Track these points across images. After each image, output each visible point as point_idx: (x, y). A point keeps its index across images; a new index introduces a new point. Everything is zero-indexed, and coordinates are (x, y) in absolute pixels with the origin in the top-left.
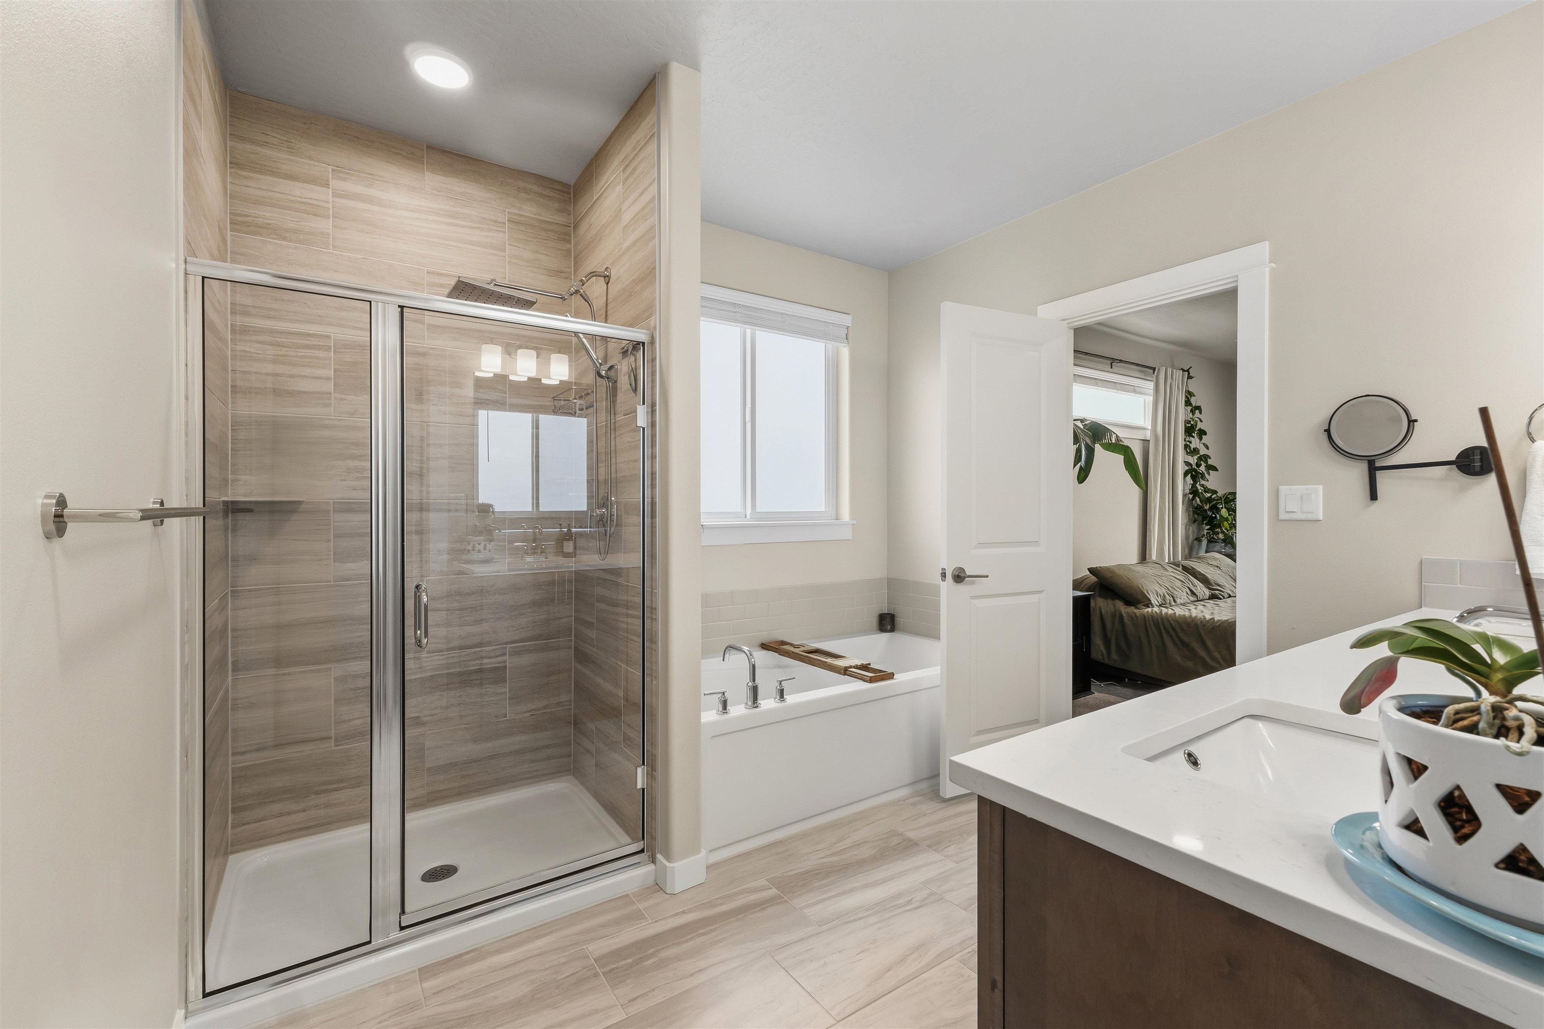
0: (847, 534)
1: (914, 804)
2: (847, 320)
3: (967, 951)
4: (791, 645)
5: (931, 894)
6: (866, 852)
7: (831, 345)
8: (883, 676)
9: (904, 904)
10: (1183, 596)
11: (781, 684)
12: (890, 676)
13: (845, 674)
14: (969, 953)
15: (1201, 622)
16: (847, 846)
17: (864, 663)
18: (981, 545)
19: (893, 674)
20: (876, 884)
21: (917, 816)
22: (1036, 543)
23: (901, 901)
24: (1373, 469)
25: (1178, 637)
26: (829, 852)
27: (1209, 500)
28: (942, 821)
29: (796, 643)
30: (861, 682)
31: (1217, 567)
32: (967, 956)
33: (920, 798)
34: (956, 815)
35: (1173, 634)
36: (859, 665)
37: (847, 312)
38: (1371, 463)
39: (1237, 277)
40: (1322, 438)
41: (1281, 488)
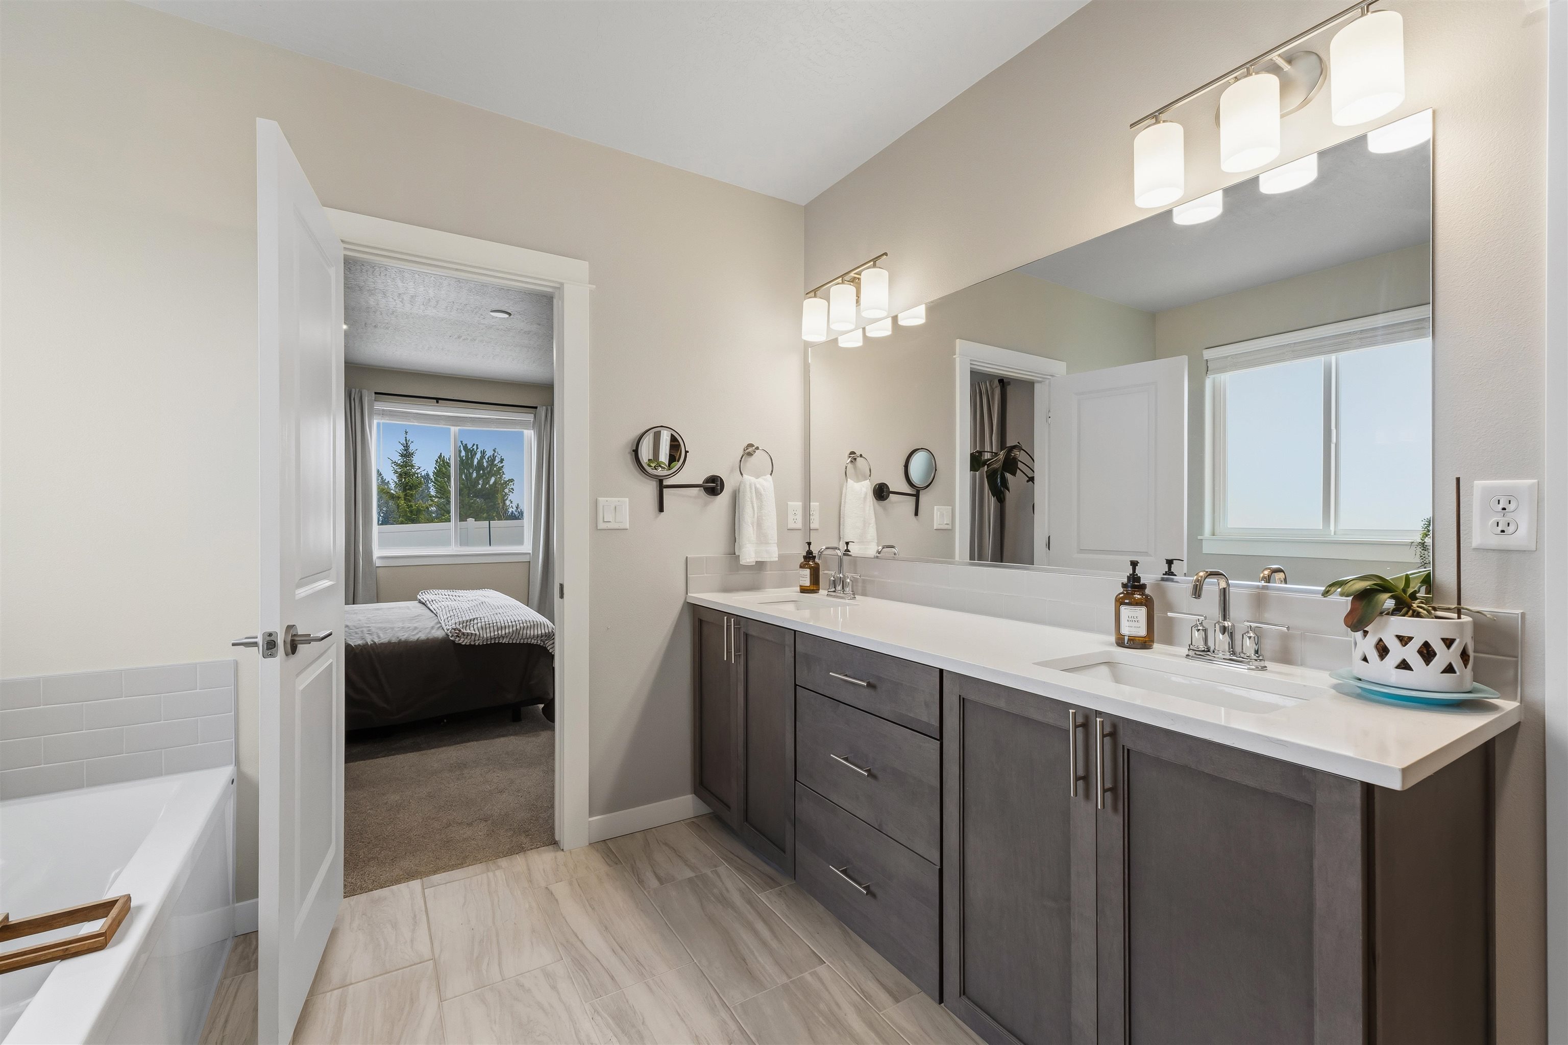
12: (126, 907)
18: (302, 582)
22: (328, 572)
24: (662, 487)
38: (661, 481)
39: (562, 284)
40: (629, 458)
41: (600, 499)
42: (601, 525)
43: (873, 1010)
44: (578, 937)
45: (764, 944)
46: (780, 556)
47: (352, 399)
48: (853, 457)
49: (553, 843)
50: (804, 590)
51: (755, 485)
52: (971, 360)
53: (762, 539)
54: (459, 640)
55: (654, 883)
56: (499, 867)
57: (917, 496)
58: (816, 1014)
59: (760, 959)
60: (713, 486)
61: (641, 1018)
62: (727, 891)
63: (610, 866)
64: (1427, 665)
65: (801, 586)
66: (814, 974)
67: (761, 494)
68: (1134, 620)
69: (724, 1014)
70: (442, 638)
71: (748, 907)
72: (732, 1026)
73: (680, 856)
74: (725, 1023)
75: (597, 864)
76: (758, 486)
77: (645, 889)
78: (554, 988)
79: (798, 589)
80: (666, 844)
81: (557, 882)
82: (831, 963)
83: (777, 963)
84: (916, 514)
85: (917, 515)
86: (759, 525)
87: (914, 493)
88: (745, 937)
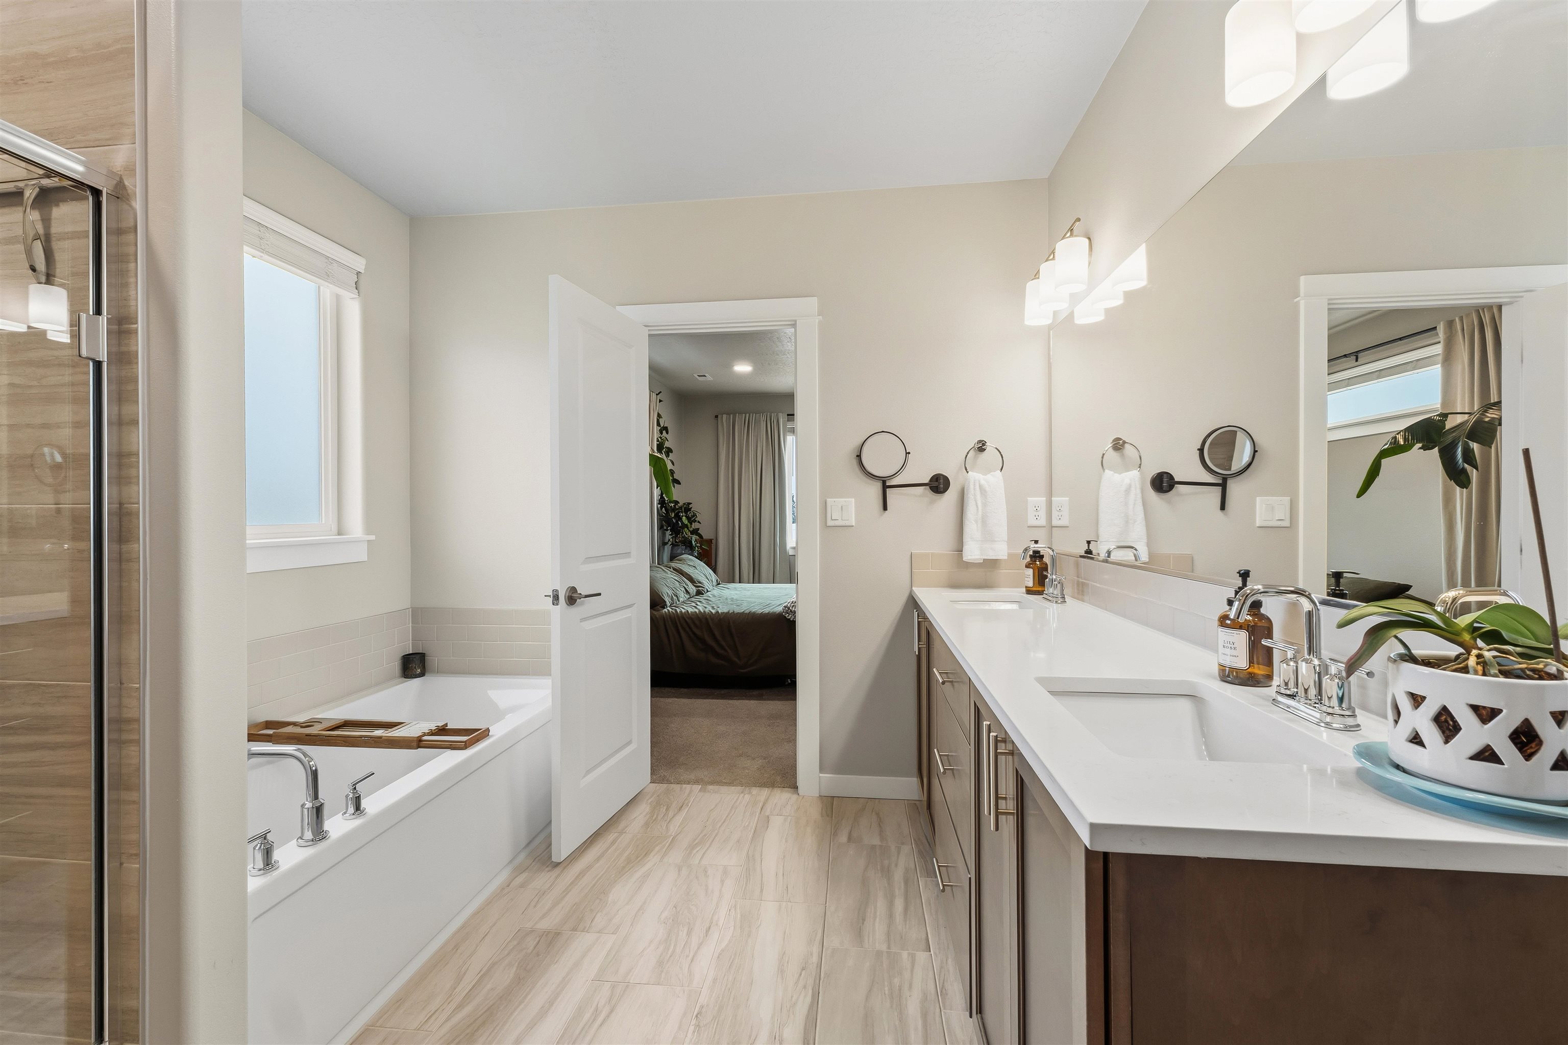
0: (361, 554)
1: (523, 886)
2: (359, 264)
3: (690, 1031)
4: (294, 724)
5: (613, 988)
6: (503, 978)
7: (328, 290)
8: (475, 736)
9: (593, 1018)
10: (683, 596)
11: (355, 788)
12: (485, 734)
13: (419, 747)
14: (694, 1032)
15: (710, 616)
16: (473, 983)
17: (440, 725)
18: (589, 560)
19: (488, 730)
20: (543, 1013)
21: (536, 899)
22: (627, 554)
23: (587, 1016)
24: (885, 486)
25: (694, 634)
26: (453, 1005)
27: (673, 510)
28: (567, 891)
29: (302, 720)
30: (449, 753)
31: (694, 567)
32: (695, 1037)
33: (524, 876)
34: (582, 874)
35: (688, 629)
36: (434, 730)
37: (359, 254)
38: (884, 482)
39: (796, 321)
40: (855, 462)
41: (828, 500)
42: (830, 523)
43: (937, 1005)
44: (761, 856)
45: (891, 916)
46: (1009, 555)
47: (772, 421)
48: (1118, 445)
49: (794, 787)
50: (1029, 591)
51: (979, 481)
52: (1329, 300)
53: (988, 537)
54: (788, 616)
55: (843, 838)
56: (750, 793)
57: (1223, 485)
58: (886, 983)
59: (877, 924)
60: (938, 484)
61: (759, 923)
62: (896, 865)
63: (822, 816)
64: (1447, 742)
65: (1026, 587)
66: (913, 958)
67: (985, 491)
68: (1229, 646)
69: (816, 950)
70: (779, 613)
71: (903, 884)
72: (815, 959)
73: (880, 827)
74: (812, 954)
75: (815, 811)
76: (983, 482)
77: (833, 841)
78: (722, 882)
79: (1024, 590)
80: (878, 814)
81: (777, 815)
82: (935, 953)
83: (888, 934)
84: (1223, 507)
85: (1224, 509)
86: (984, 521)
87: (1220, 482)
88: (881, 905)
